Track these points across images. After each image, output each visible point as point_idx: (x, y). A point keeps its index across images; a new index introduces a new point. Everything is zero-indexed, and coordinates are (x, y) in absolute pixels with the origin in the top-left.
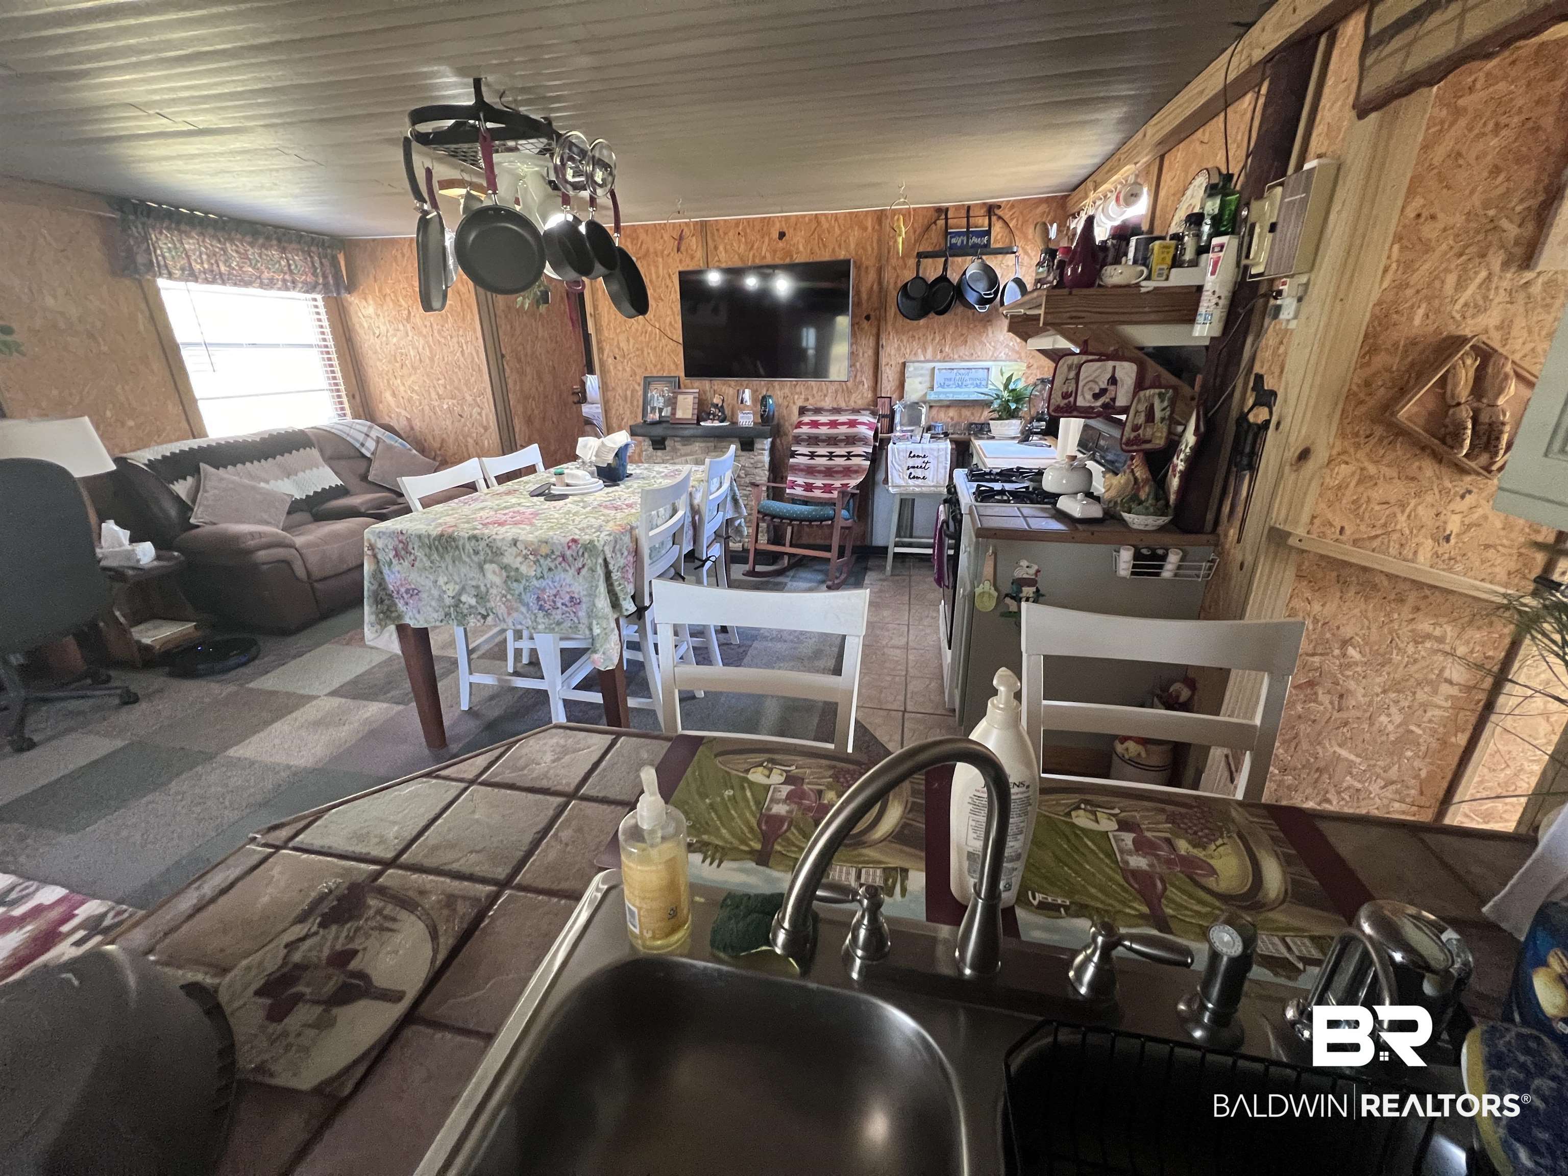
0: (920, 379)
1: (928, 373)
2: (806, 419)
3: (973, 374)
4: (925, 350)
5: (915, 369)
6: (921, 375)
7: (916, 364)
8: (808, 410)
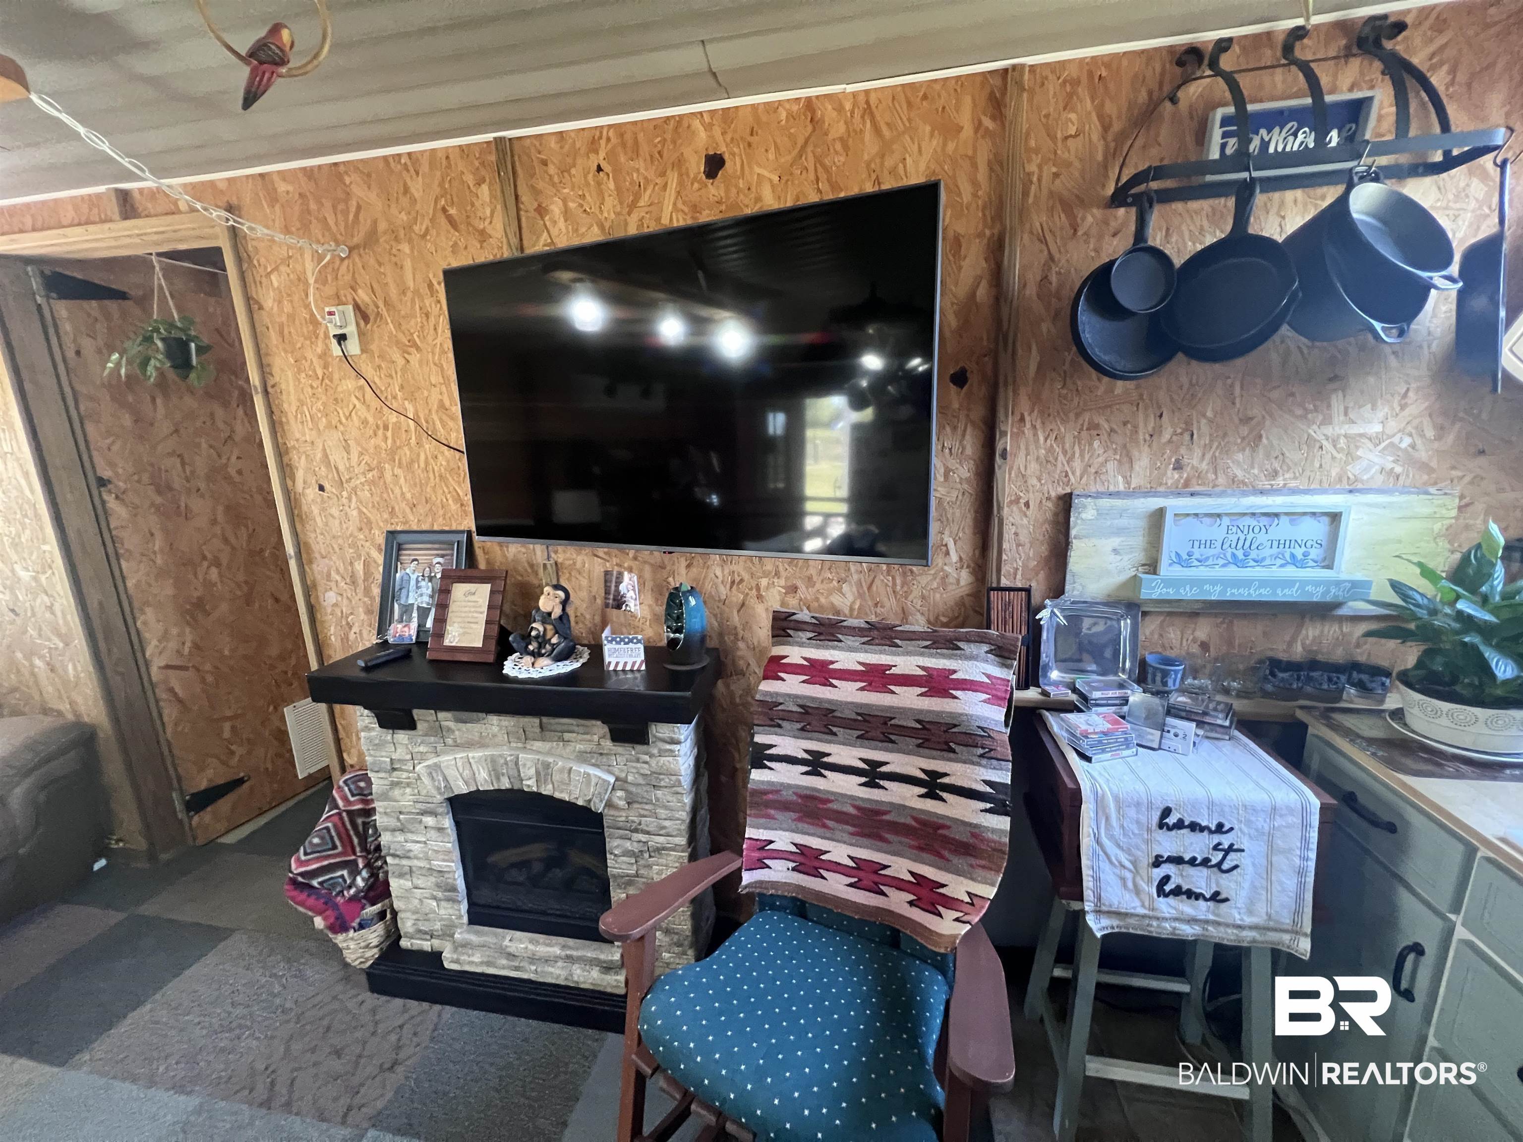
0: (1115, 542)
1: (1141, 524)
2: (795, 654)
3: (1282, 530)
4: (1127, 459)
5: (1100, 514)
6: (1119, 531)
7: (1105, 502)
8: (800, 626)
